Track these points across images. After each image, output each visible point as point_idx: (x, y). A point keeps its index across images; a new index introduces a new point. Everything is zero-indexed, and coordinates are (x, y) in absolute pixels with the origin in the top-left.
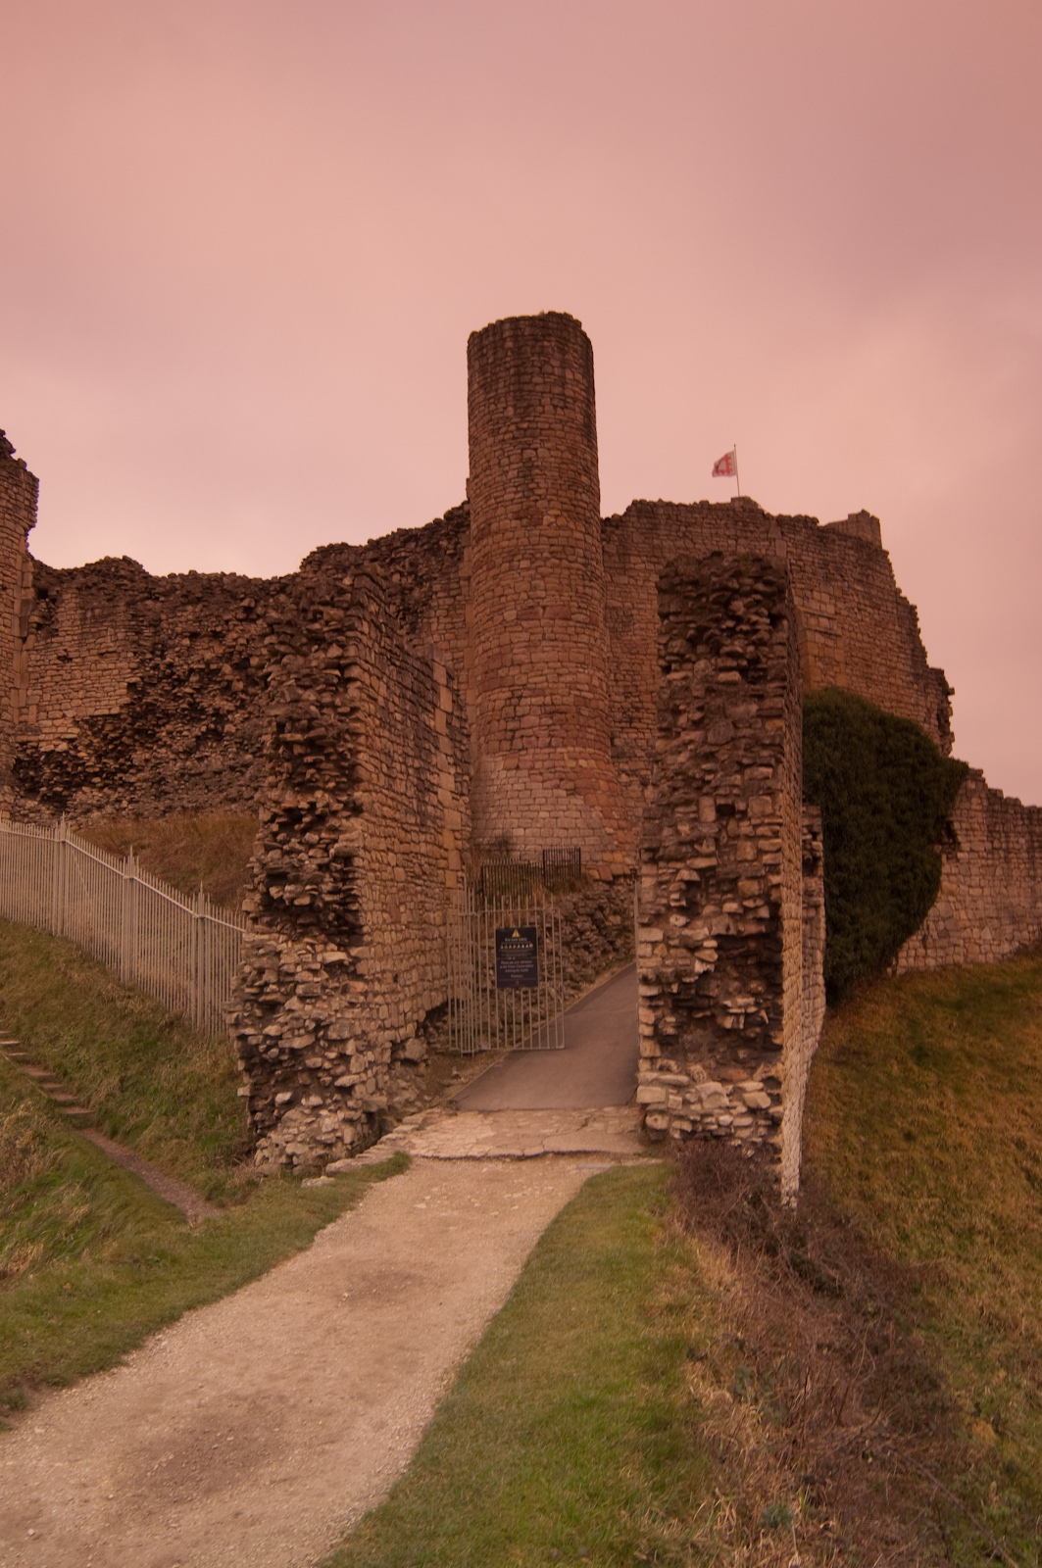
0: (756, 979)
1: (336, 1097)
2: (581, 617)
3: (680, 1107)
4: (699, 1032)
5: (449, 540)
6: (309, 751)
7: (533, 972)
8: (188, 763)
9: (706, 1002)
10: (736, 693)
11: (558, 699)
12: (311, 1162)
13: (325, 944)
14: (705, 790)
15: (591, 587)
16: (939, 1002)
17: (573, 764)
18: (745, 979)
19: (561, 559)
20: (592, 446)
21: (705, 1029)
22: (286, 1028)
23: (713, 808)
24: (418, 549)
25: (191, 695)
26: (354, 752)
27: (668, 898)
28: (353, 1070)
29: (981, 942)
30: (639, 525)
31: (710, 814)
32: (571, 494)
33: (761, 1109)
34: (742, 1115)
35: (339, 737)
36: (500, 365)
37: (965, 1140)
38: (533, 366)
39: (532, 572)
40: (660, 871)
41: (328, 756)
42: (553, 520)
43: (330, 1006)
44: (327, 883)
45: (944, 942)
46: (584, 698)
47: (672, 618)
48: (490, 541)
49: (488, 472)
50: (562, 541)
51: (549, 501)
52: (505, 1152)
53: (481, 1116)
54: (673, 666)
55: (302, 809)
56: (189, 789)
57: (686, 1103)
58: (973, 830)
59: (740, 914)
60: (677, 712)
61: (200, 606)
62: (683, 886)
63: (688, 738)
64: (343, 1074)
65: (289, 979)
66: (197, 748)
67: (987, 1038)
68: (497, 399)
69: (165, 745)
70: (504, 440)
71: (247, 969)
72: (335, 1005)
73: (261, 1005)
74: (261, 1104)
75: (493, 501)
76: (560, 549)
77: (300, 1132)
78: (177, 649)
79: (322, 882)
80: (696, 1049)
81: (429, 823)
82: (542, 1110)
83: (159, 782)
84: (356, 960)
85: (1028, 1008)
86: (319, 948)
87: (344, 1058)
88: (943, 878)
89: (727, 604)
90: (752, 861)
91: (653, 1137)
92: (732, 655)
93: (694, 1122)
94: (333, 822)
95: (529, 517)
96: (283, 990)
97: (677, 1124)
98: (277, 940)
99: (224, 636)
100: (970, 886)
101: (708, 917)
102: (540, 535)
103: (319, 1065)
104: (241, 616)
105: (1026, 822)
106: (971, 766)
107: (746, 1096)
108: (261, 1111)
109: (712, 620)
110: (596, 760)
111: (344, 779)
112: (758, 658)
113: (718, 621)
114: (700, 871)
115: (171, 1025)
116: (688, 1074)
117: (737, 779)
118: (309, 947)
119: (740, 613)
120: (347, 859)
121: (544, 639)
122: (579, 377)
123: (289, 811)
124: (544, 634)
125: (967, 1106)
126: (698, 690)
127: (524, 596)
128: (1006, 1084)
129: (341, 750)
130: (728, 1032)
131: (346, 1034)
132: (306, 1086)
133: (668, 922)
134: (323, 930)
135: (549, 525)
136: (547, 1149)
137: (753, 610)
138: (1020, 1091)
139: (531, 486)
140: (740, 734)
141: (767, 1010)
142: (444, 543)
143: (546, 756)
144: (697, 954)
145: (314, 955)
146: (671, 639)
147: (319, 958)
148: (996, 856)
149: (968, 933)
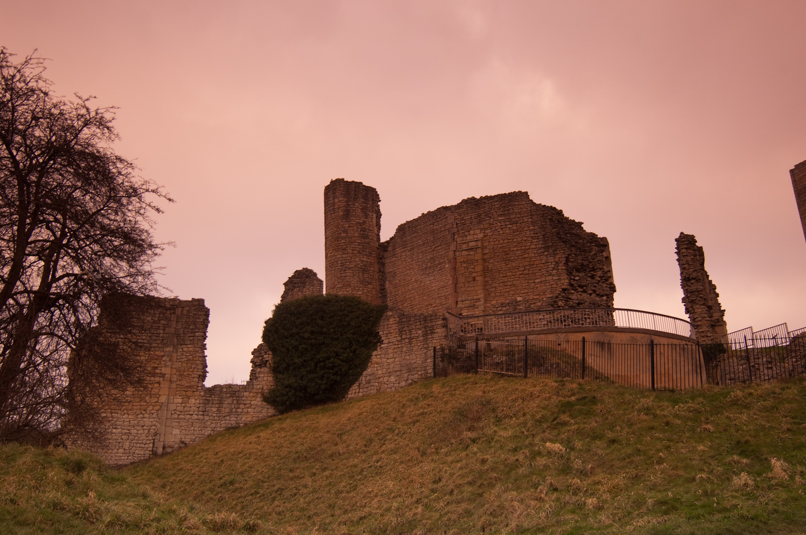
15: (345, 273)
19: (332, 268)
29: (388, 383)
45: (368, 385)
58: (391, 333)
76: (332, 264)
100: (387, 358)
105: (422, 323)
148: (403, 342)
149: (381, 379)
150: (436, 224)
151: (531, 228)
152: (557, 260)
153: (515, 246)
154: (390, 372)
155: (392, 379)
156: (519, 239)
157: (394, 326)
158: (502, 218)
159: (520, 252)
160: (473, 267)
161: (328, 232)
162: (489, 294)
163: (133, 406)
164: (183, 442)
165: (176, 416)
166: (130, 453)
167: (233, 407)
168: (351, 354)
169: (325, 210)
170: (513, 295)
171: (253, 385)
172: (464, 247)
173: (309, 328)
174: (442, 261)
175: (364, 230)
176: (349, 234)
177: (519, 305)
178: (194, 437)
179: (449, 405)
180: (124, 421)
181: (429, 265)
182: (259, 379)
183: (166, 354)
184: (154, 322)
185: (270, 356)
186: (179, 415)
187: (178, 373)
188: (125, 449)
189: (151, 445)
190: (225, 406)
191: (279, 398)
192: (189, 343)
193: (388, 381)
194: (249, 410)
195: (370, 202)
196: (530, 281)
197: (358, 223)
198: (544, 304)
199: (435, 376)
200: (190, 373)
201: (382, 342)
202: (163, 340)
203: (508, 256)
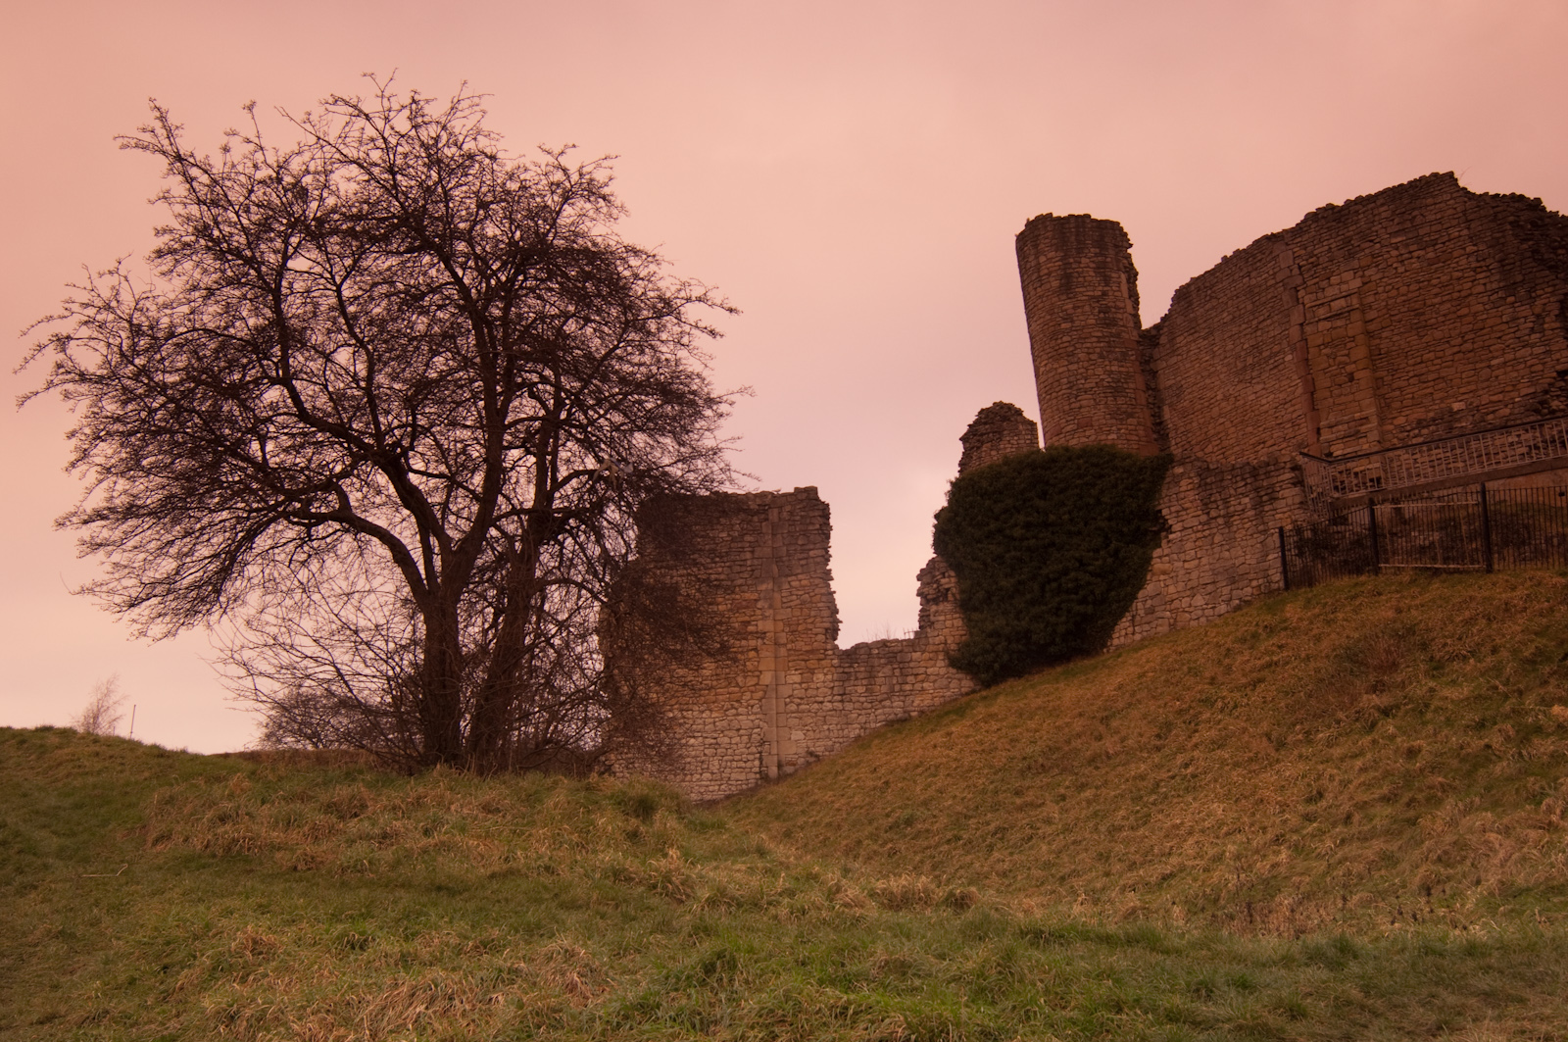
29: (1191, 609)
45: (1150, 617)
58: (1187, 509)
88: (1155, 561)
100: (1184, 561)
105: (1249, 481)
148: (1213, 525)
149: (1176, 604)
150: (1253, 274)
151: (1470, 249)
152: (1537, 310)
153: (1436, 295)
154: (1192, 588)
155: (1199, 601)
156: (1444, 278)
157: (1191, 495)
158: (1399, 239)
159: (1448, 305)
160: (1346, 352)
161: (1033, 325)
162: (1388, 406)
163: (716, 694)
164: (811, 754)
165: (793, 707)
166: (722, 779)
167: (895, 682)
168: (1110, 560)
169: (1023, 282)
170: (1442, 400)
171: (926, 637)
172: (1322, 312)
173: (1021, 518)
174: (1276, 348)
175: (1105, 310)
176: (1077, 323)
177: (1459, 420)
178: (830, 743)
179: (1325, 644)
180: (705, 724)
181: (1250, 360)
182: (936, 626)
183: (762, 595)
184: (732, 541)
185: (953, 580)
186: (798, 705)
187: (787, 629)
188: (713, 773)
189: (757, 763)
190: (879, 681)
191: (980, 658)
192: (799, 571)
193: (1190, 606)
194: (925, 685)
195: (1111, 252)
196: (1478, 366)
197: (1093, 297)
198: (1516, 411)
199: (1287, 587)
200: (810, 626)
201: (1169, 530)
202: (753, 571)
203: (1422, 318)
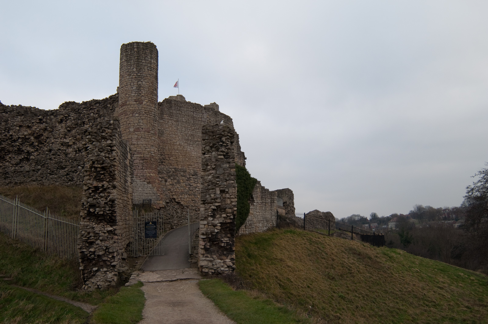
0: (228, 234)
1: (111, 268)
2: (152, 132)
3: (211, 266)
4: (214, 247)
5: (110, 105)
6: (102, 170)
7: (156, 234)
8: (17, 168)
9: (217, 240)
10: (223, 162)
11: (145, 156)
12: (105, 287)
13: (106, 225)
14: (216, 186)
15: (155, 123)
16: (251, 243)
17: (149, 175)
18: (226, 234)
19: (148, 115)
20: (157, 83)
21: (216, 246)
22: (97, 249)
23: (219, 191)
24: (100, 106)
25: (19, 145)
26: (114, 171)
27: (208, 213)
28: (116, 261)
29: (259, 227)
30: (167, 106)
31: (218, 192)
32: (151, 96)
33: (231, 266)
34: (226, 268)
35: (110, 166)
36: (132, 55)
37: (264, 276)
38: (142, 57)
39: (139, 118)
40: (206, 206)
41: (107, 171)
42: (146, 103)
43: (109, 243)
44: (107, 208)
45: (250, 227)
46: (152, 155)
47: (206, 141)
48: (126, 107)
49: (127, 86)
50: (148, 109)
51: (145, 97)
52: (167, 280)
53: (151, 272)
54: (206, 153)
55: (99, 187)
56: (17, 176)
57: (213, 265)
58: (258, 197)
59: (226, 217)
60: (207, 165)
61: (23, 117)
62: (212, 210)
63: (212, 172)
64: (113, 262)
65: (98, 235)
66: (20, 163)
67: (264, 252)
68: (131, 65)
69: (8, 161)
70: (132, 78)
71: (83, 232)
72: (111, 242)
73: (88, 243)
74: (86, 271)
75: (128, 95)
76: (148, 111)
77: (101, 279)
78: (14, 130)
79: (106, 208)
80: (214, 252)
81: (126, 191)
82: (169, 270)
83: (6, 174)
84: (115, 230)
85: (273, 244)
86: (105, 226)
87: (113, 257)
88: (250, 210)
89: (221, 138)
90: (229, 204)
91: (204, 274)
92: (221, 151)
93: (215, 270)
94: (108, 190)
95: (139, 101)
96: (95, 238)
97: (211, 271)
98: (92, 224)
99: (32, 127)
100: (257, 212)
101: (218, 218)
102: (142, 107)
103: (107, 259)
104: (38, 121)
105: (270, 195)
106: (258, 180)
107: (227, 263)
108: (86, 274)
109: (217, 142)
110: (155, 174)
111: (111, 178)
112: (228, 152)
113: (218, 142)
114: (216, 206)
115: (35, 251)
116: (213, 258)
117: (225, 183)
118: (102, 226)
119: (224, 141)
120: (113, 201)
121: (142, 138)
122: (155, 62)
123: (95, 187)
124: (142, 136)
125: (263, 268)
126: (214, 160)
127: (136, 124)
128: (271, 263)
129: (111, 170)
130: (222, 246)
131: (115, 250)
132: (102, 265)
133: (208, 219)
134: (105, 221)
135: (145, 104)
136: (178, 278)
137: (227, 140)
138: (274, 264)
139: (140, 92)
140: (226, 172)
141: (231, 241)
142: (109, 106)
143: (141, 172)
144: (216, 227)
145: (104, 228)
146: (206, 146)
147: (106, 229)
148: (263, 204)
149: (256, 224)
154: (259, 221)
157: (259, 194)
199: (277, 226)
